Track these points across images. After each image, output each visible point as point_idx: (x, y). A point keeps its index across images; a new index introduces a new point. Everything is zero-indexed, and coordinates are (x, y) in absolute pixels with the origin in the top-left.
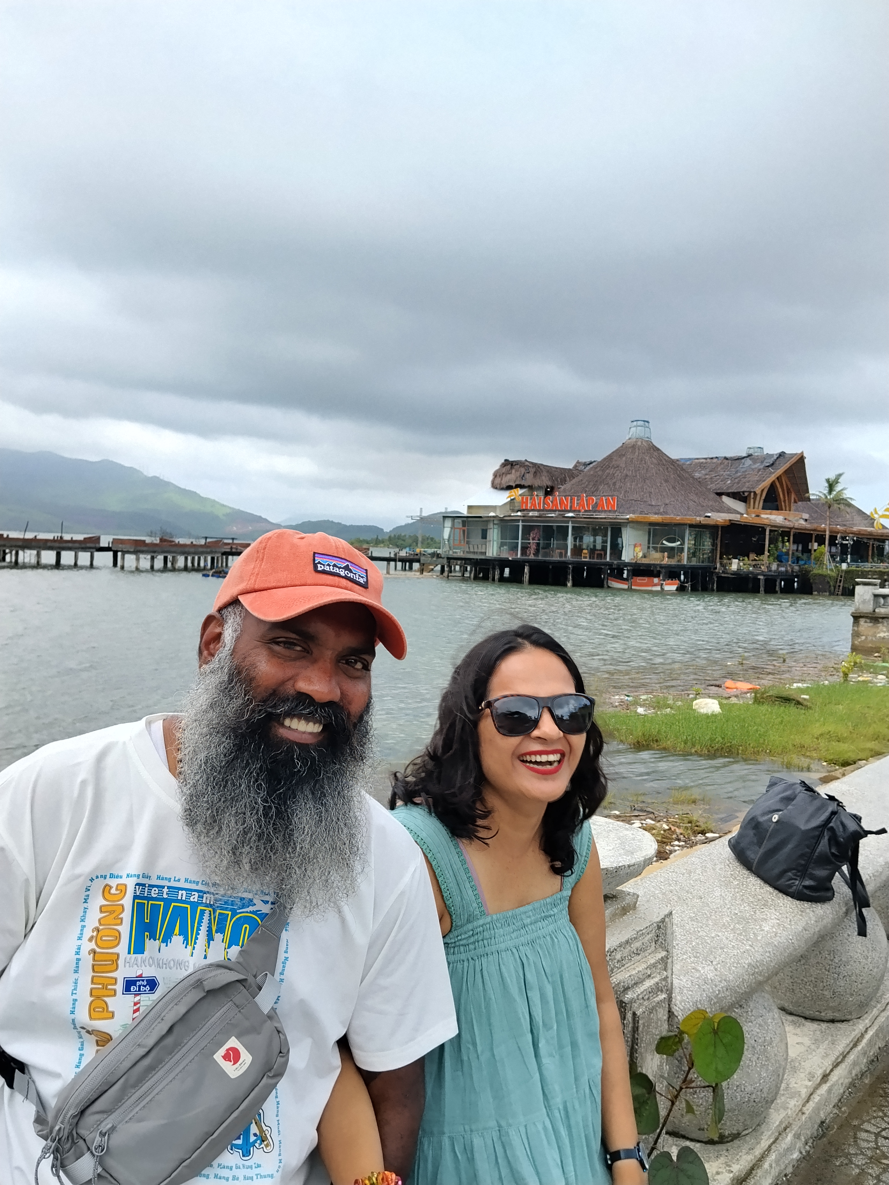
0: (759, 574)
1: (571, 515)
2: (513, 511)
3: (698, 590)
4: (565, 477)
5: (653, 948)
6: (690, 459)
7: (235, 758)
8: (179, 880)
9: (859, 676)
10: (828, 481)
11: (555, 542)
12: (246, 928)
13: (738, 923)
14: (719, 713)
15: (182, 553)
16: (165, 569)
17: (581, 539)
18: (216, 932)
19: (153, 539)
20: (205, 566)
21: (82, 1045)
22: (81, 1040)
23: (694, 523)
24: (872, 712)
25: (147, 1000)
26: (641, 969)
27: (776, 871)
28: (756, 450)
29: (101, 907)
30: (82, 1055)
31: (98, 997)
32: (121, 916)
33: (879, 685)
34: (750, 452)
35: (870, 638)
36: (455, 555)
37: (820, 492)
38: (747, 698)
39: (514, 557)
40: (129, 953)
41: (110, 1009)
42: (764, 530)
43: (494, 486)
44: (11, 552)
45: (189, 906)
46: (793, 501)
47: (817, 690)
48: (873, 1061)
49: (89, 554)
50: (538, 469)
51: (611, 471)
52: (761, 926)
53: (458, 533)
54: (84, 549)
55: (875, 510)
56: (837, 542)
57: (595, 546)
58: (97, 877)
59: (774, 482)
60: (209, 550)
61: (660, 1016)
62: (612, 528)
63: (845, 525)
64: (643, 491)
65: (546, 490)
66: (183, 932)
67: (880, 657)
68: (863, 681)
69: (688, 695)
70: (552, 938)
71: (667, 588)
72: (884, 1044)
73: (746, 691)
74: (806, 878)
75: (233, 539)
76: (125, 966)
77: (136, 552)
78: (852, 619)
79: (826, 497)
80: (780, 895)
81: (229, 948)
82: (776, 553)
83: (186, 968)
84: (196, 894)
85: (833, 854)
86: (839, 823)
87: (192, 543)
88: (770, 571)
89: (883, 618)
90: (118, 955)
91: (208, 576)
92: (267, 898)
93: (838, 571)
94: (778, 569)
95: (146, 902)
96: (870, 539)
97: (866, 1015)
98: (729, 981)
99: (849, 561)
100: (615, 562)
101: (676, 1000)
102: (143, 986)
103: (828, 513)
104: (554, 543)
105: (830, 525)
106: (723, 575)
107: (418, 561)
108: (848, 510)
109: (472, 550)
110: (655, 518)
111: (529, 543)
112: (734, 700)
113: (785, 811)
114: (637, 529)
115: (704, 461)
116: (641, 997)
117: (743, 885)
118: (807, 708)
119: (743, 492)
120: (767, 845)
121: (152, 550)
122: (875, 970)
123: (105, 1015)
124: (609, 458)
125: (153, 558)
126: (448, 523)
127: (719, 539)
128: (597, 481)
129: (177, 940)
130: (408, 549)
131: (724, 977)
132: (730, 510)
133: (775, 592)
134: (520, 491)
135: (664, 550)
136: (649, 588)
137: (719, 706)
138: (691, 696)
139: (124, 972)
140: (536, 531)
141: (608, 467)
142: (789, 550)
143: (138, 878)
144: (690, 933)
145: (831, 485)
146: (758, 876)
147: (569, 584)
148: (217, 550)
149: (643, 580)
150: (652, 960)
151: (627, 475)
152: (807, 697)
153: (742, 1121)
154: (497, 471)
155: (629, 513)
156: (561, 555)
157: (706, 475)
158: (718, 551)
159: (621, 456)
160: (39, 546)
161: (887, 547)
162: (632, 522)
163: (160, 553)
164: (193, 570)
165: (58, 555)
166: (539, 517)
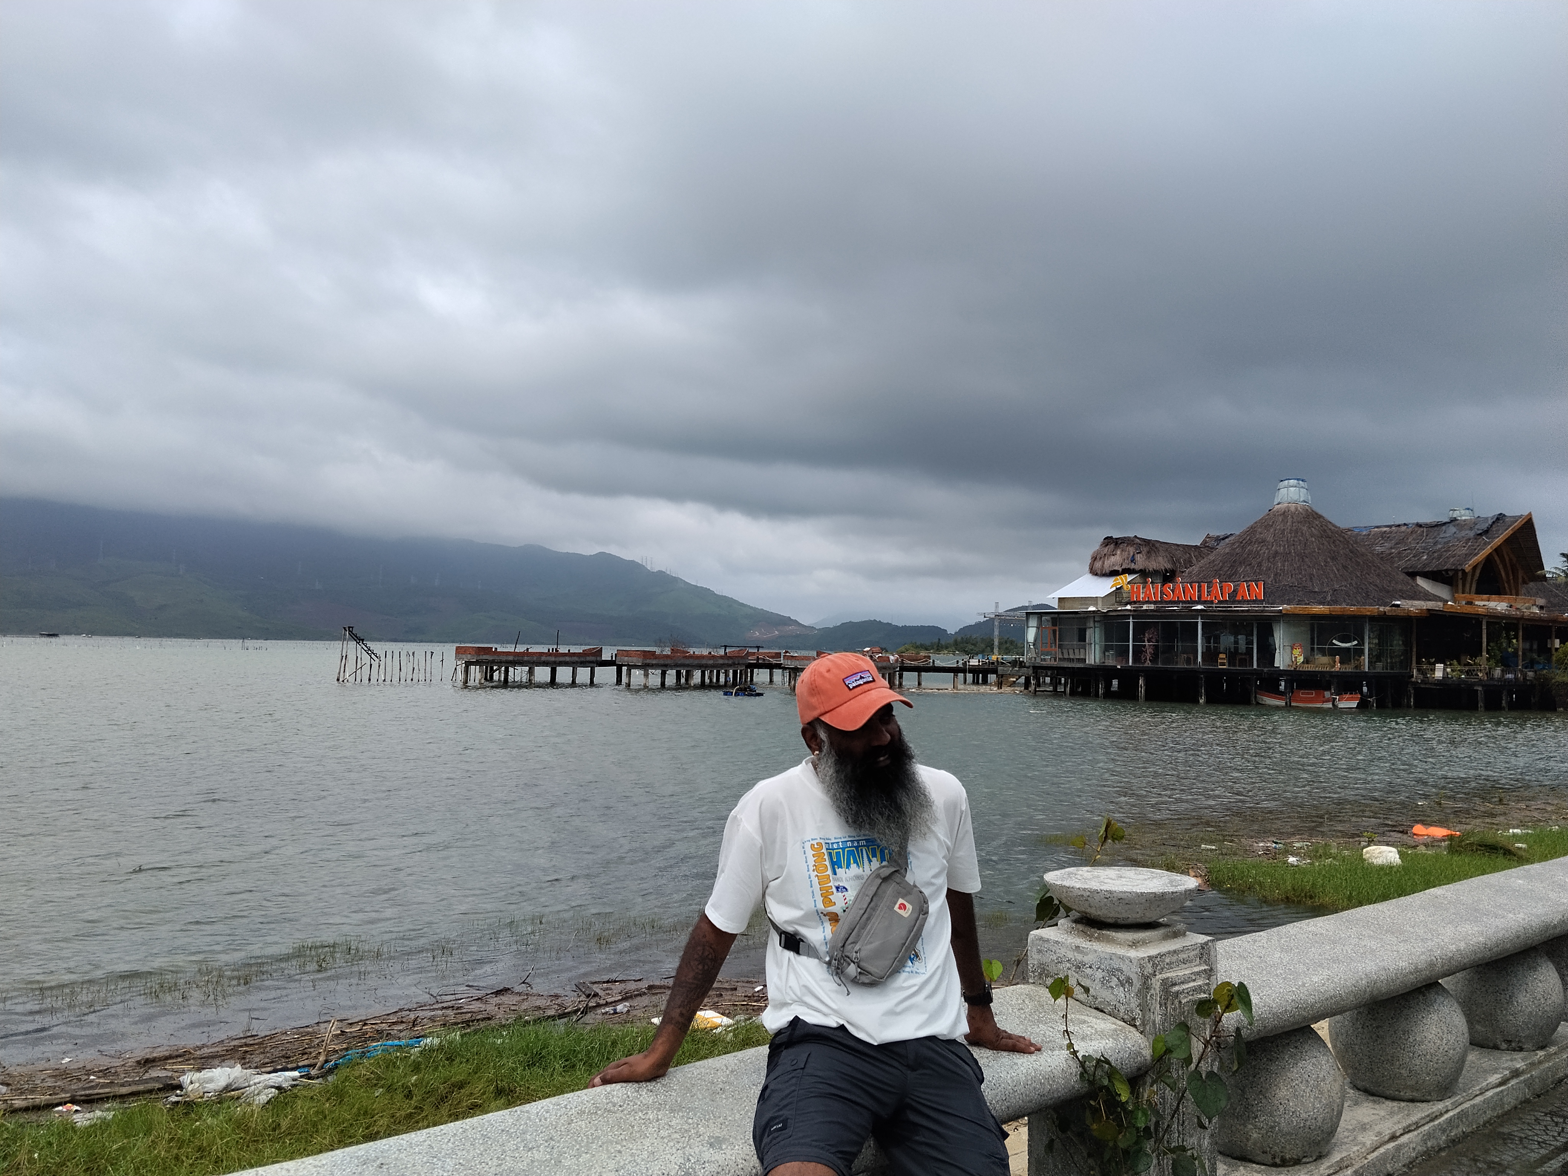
0: (1475, 684)
1: (1199, 607)
2: (1120, 603)
3: (1387, 707)
4: (1190, 557)
5: (1197, 961)
6: (1366, 528)
14: (1398, 865)
15: (699, 666)
16: (678, 687)
17: (1217, 639)
19: (664, 650)
20: (726, 681)
23: (1376, 615)
26: (1186, 973)
28: (1463, 512)
34: (1454, 516)
36: (1044, 664)
37: (1556, 568)
38: (1439, 847)
39: (1123, 664)
42: (1479, 622)
43: (1094, 572)
44: (499, 669)
46: (1520, 580)
47: (1540, 837)
48: (1454, 1140)
49: (589, 669)
50: (1151, 546)
51: (1255, 548)
53: (1048, 633)
54: (583, 664)
57: (1236, 649)
59: (1490, 555)
60: (730, 662)
62: (1258, 624)
64: (1300, 573)
65: (1164, 576)
71: (1342, 705)
73: (1440, 838)
75: (758, 648)
77: (645, 667)
82: (1500, 654)
87: (710, 653)
88: (1493, 679)
91: (731, 693)
94: (1503, 676)
97: (1449, 1099)
100: (1266, 670)
104: (1179, 645)
106: (1423, 686)
107: (995, 671)
109: (1066, 656)
110: (1321, 609)
111: (1144, 646)
114: (1295, 625)
115: (1387, 529)
118: (1520, 859)
119: (1447, 571)
121: (662, 663)
124: (1252, 530)
125: (664, 674)
126: (1033, 622)
127: (1414, 636)
128: (1235, 561)
130: (980, 656)
132: (1427, 596)
133: (1501, 708)
134: (1130, 578)
135: (1334, 652)
136: (1318, 705)
137: (1398, 856)
138: (1362, 843)
140: (1153, 630)
141: (1250, 543)
142: (1517, 649)
147: (1202, 701)
148: (740, 662)
149: (1308, 694)
150: (1196, 969)
151: (1276, 553)
152: (1524, 846)
153: (1300, 1145)
154: (1098, 552)
155: (1282, 603)
156: (1188, 661)
157: (1391, 548)
158: (1414, 653)
159: (1268, 527)
160: (531, 661)
162: (1287, 615)
163: (672, 667)
165: (553, 672)
166: (1156, 611)
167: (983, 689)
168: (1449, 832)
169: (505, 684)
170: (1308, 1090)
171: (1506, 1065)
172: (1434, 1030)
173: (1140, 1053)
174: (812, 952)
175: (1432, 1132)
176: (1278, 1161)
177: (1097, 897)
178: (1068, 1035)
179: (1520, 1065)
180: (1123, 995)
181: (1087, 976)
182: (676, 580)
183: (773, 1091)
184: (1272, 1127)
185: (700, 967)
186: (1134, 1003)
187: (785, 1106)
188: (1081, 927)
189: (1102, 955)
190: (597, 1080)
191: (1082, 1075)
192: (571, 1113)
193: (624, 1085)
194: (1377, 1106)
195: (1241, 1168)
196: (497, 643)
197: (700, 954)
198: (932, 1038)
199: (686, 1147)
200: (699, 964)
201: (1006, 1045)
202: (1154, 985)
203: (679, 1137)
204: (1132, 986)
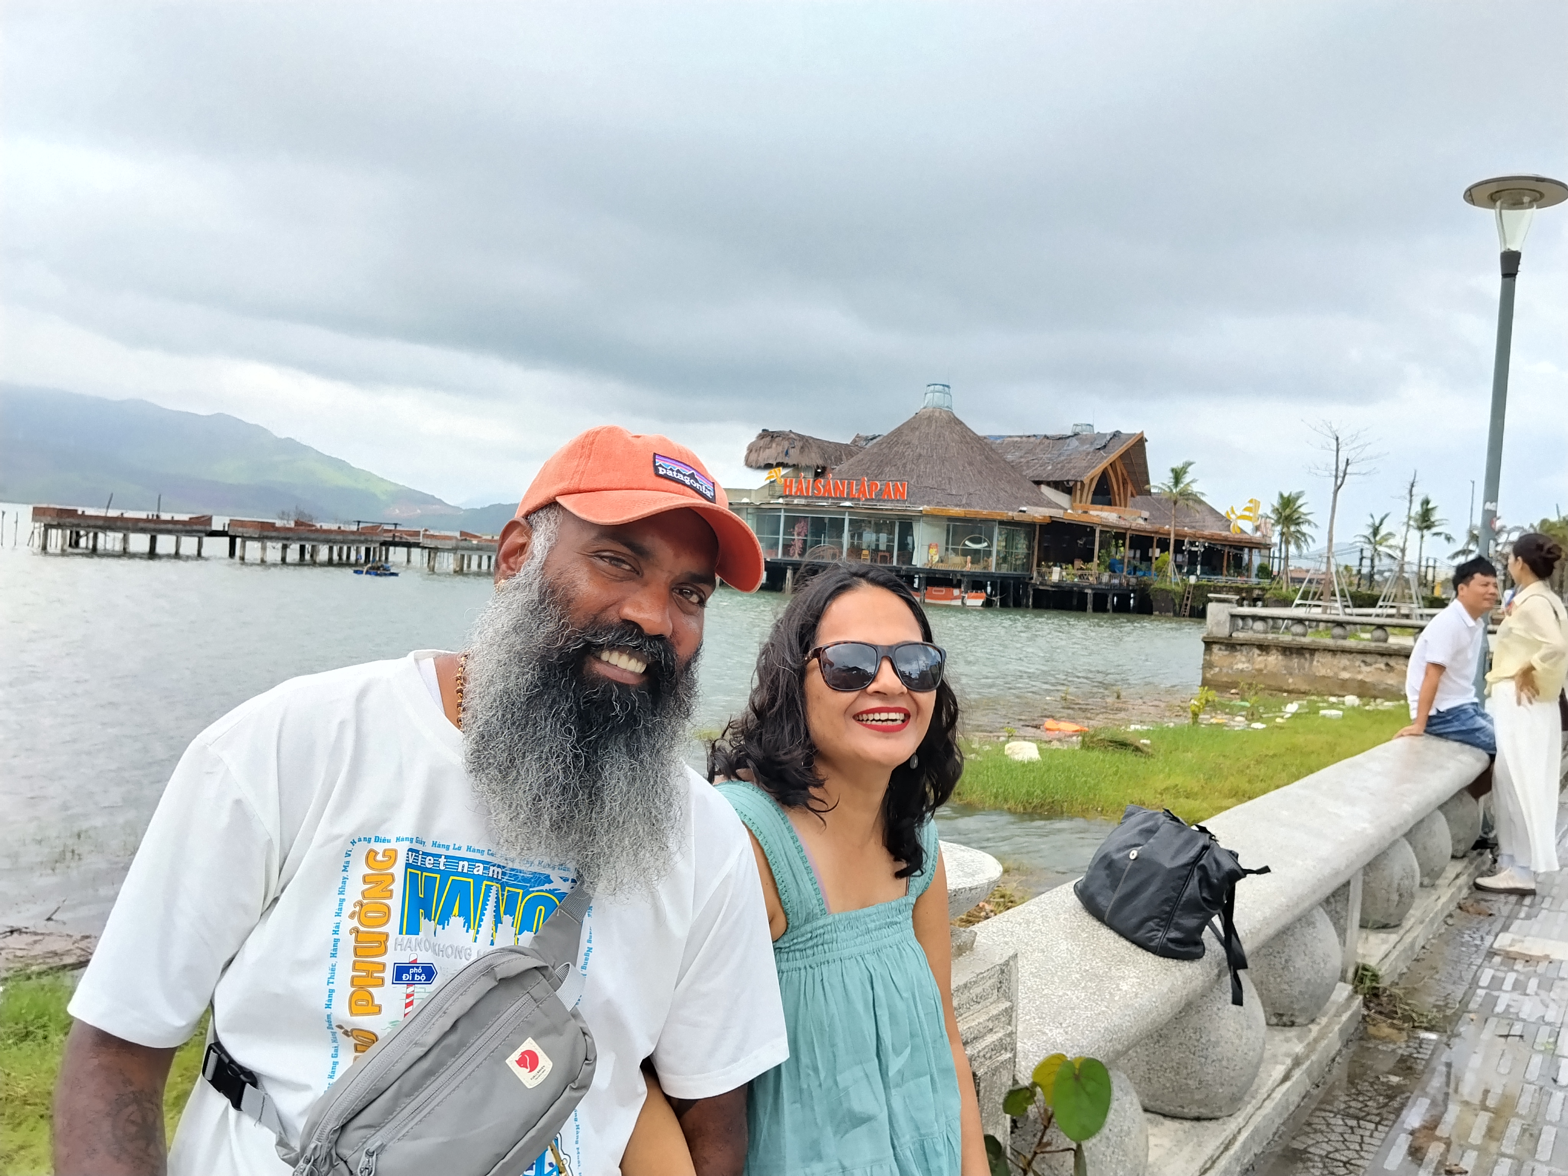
0: (1086, 587)
1: (848, 504)
2: (773, 496)
3: (1009, 607)
4: (841, 455)
5: (995, 997)
6: (1000, 437)
7: (540, 694)
8: (459, 848)
9: (1212, 717)
10: (1173, 469)
11: (827, 539)
12: (541, 910)
13: (1090, 981)
14: (1038, 761)
15: (326, 541)
16: (302, 562)
17: (860, 536)
18: (505, 914)
19: (285, 522)
21: (336, 1051)
22: (335, 1044)
23: (1005, 519)
24: (1228, 762)
25: (422, 991)
26: (981, 1021)
27: (1135, 921)
28: (1084, 427)
29: (364, 877)
30: (335, 1063)
31: (361, 987)
32: (390, 888)
33: (1236, 729)
34: (1077, 431)
35: (1225, 670)
37: (1163, 484)
38: (1072, 743)
39: (774, 557)
40: (401, 933)
41: (376, 1002)
42: (1093, 531)
43: (748, 464)
44: (87, 535)
45: (471, 880)
46: (1129, 494)
47: (1161, 734)
48: (1248, 1170)
49: (196, 539)
50: (806, 442)
51: (901, 449)
52: (1118, 985)
54: (190, 533)
55: (1232, 508)
56: (1184, 548)
57: (877, 546)
58: (360, 840)
59: (1106, 468)
60: (363, 538)
61: (1004, 1079)
62: (900, 523)
63: (1194, 527)
64: (940, 476)
65: (816, 471)
66: (464, 912)
67: (1237, 694)
68: (1217, 724)
69: (998, 737)
70: (898, 948)
71: (970, 602)
72: (1261, 1150)
73: (1071, 733)
74: (1172, 929)
75: (396, 525)
76: (396, 949)
77: (261, 539)
78: (1203, 645)
79: (1171, 490)
80: (1139, 950)
81: (519, 934)
82: (1108, 561)
83: (468, 957)
84: (482, 866)
85: (1204, 899)
86: (1212, 860)
87: (339, 528)
88: (1100, 583)
89: (1242, 645)
90: (387, 935)
91: (361, 572)
92: (564, 874)
93: (1186, 585)
94: (1110, 581)
95: (419, 872)
96: (1225, 545)
97: (1239, 1113)
98: (1082, 1047)
99: (1198, 572)
100: (904, 567)
101: (1020, 1066)
102: (418, 974)
103: (1173, 512)
105: (1175, 526)
106: (1041, 588)
108: (1197, 507)
110: (956, 511)
111: (794, 540)
112: (1056, 745)
113: (1146, 846)
114: (933, 525)
115: (1018, 439)
116: (981, 1054)
117: (1093, 937)
118: (1148, 755)
119: (1068, 481)
120: (1123, 889)
121: (284, 536)
122: (1251, 1053)
123: (370, 1008)
124: (898, 432)
125: (285, 547)
127: (1036, 541)
128: (882, 461)
129: (456, 922)
131: (1076, 1043)
132: (1050, 504)
133: (1105, 610)
134: (783, 471)
135: (966, 552)
136: (947, 602)
137: (1037, 752)
138: (1002, 739)
139: (393, 957)
140: (802, 523)
141: (896, 444)
142: (1123, 557)
143: (412, 842)
144: (1033, 991)
145: (1178, 475)
146: (1112, 928)
148: (374, 538)
149: (941, 591)
150: (994, 1010)
151: (920, 455)
152: (1149, 742)
154: (753, 444)
155: (923, 504)
157: (1021, 457)
158: (1036, 557)
159: (913, 430)
160: (126, 527)
161: (1246, 557)
162: (926, 516)
163: (294, 540)
164: (340, 564)
165: (153, 540)
166: (807, 506)
168: (1079, 728)
169: (94, 551)
171: (1283, 1050)
175: (1230, 1166)
182: (306, 449)
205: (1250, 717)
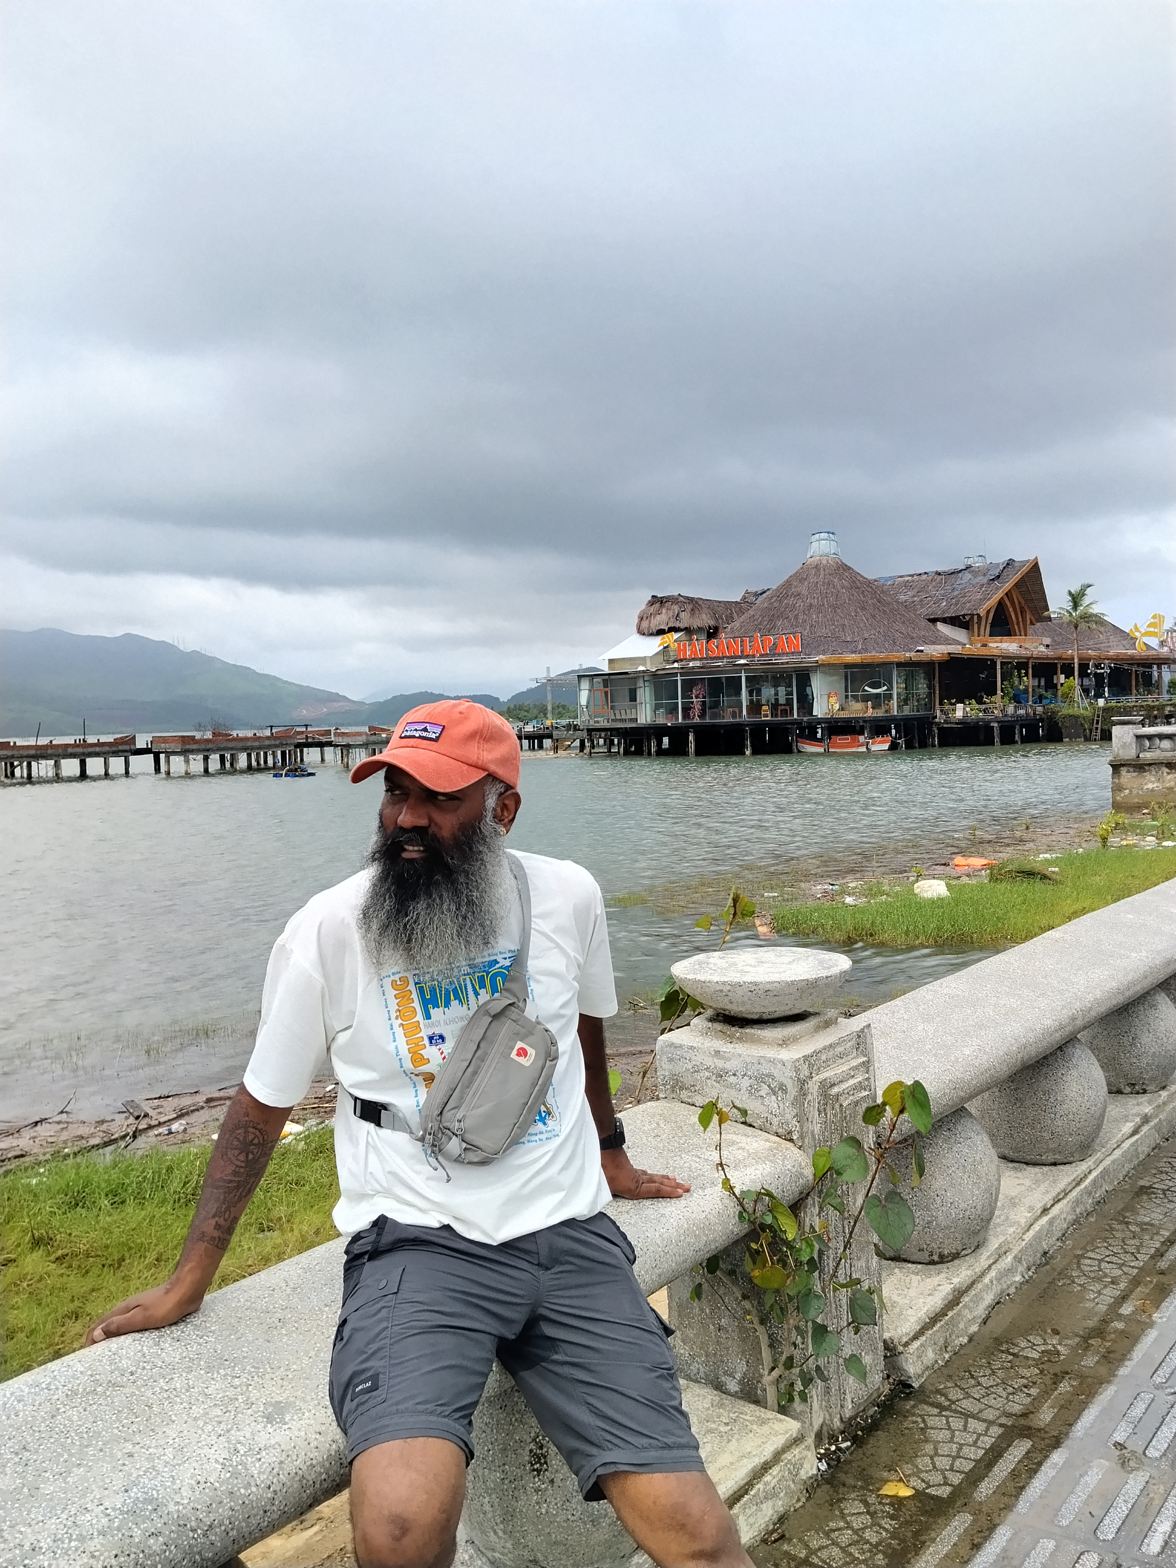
0: (991, 721)
1: (742, 661)
2: (668, 662)
3: (915, 748)
4: (732, 613)
5: (855, 1054)
6: (891, 578)
9: (1122, 840)
10: (1070, 593)
11: (726, 699)
14: (947, 896)
15: (244, 749)
16: (223, 771)
17: (759, 692)
19: (204, 733)
20: (274, 763)
23: (902, 660)
24: (1137, 882)
26: (844, 1070)
28: (976, 559)
33: (1146, 848)
34: (969, 563)
35: (1135, 791)
36: (598, 726)
37: (1062, 608)
38: (981, 876)
39: (673, 722)
42: (994, 663)
43: (641, 632)
44: (20, 765)
46: (1028, 622)
47: (1069, 861)
48: (1099, 1202)
49: (123, 759)
50: (694, 604)
51: (791, 601)
53: (599, 695)
54: (116, 754)
55: (1136, 626)
56: (1089, 671)
57: (777, 700)
59: (1002, 600)
60: (277, 742)
62: (797, 675)
63: (1099, 649)
64: (833, 624)
65: (708, 632)
67: (1148, 814)
68: (1127, 845)
69: (908, 878)
71: (874, 748)
72: (1112, 1188)
73: (980, 868)
75: (306, 726)
77: (185, 753)
79: (1071, 615)
82: (1012, 692)
87: (255, 734)
88: (1006, 715)
89: (1150, 765)
91: (281, 775)
93: (1094, 708)
94: (1016, 712)
96: (1132, 664)
97: (1089, 1158)
99: (1107, 695)
100: (805, 719)
103: (1075, 635)
104: (724, 700)
105: (1078, 650)
106: (945, 726)
107: (550, 736)
108: (1102, 628)
109: (618, 717)
110: (852, 658)
111: (692, 703)
112: (965, 880)
114: (831, 675)
115: (910, 578)
116: (846, 1092)
118: (1056, 882)
119: (964, 616)
121: (205, 749)
124: (788, 584)
125: (206, 759)
126: (585, 685)
127: (937, 679)
128: (773, 615)
130: (535, 722)
132: (948, 641)
133: (1013, 742)
134: (676, 636)
135: (866, 698)
136: (854, 749)
137: (946, 889)
138: (912, 879)
140: (700, 686)
141: (786, 596)
142: (1028, 686)
145: (1076, 599)
147: (748, 752)
148: (289, 741)
149: (845, 739)
150: (854, 1063)
151: (811, 605)
152: (1057, 869)
153: (960, 1238)
154: (644, 612)
155: (818, 654)
156: (734, 715)
157: (914, 596)
158: (937, 695)
159: (802, 580)
160: (56, 753)
161: (1155, 674)
162: (823, 665)
163: (214, 751)
164: (259, 770)
165: (83, 764)
166: (702, 668)
167: (541, 754)
168: (985, 862)
169: (29, 780)
170: (966, 1176)
171: (1134, 1111)
172: (1075, 1087)
173: (801, 1174)
174: (398, 1124)
175: (1079, 1197)
176: (936, 1258)
177: (740, 992)
178: (723, 1169)
179: (1148, 1109)
180: (776, 1105)
181: (731, 1086)
182: (212, 660)
183: (355, 1330)
184: (929, 1223)
185: (242, 1157)
186: (790, 1113)
187: (373, 1354)
188: (718, 1026)
189: (749, 1060)
190: (98, 1333)
191: (741, 1215)
192: (56, 1397)
193: (137, 1335)
194: (1019, 1174)
195: (897, 1270)
196: (17, 736)
197: (242, 1139)
198: (570, 1223)
199: (231, 1429)
200: (239, 1154)
201: (649, 1192)
202: (811, 1090)
203: (220, 1413)
204: (786, 1093)
205: (1161, 836)
